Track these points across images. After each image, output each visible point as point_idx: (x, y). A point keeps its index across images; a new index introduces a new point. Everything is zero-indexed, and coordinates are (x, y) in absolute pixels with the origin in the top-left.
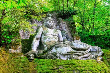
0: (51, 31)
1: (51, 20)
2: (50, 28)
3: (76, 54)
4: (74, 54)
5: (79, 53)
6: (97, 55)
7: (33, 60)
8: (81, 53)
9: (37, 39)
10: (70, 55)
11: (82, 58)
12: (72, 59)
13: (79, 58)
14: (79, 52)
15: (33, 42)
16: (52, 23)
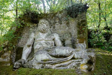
1: (44, 23)
6: (79, 62)
8: (56, 61)
9: (29, 46)
11: (56, 67)
12: (44, 68)
14: (54, 60)
15: (23, 50)
16: (46, 26)
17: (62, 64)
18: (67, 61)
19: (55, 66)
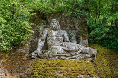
0: (54, 33)
1: (55, 22)
2: (54, 30)
3: (64, 55)
4: (62, 55)
5: (68, 54)
6: (86, 56)
7: (34, 58)
9: (42, 40)
10: (58, 56)
12: (60, 59)
13: (67, 59)
15: (38, 43)
16: (57, 25)
17: (74, 57)
18: (77, 55)
19: (69, 58)
